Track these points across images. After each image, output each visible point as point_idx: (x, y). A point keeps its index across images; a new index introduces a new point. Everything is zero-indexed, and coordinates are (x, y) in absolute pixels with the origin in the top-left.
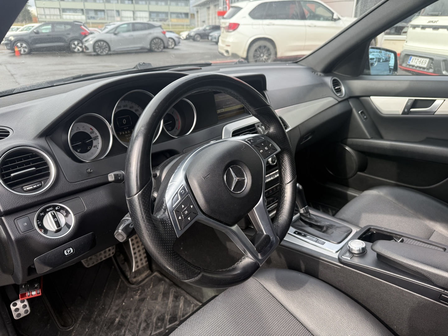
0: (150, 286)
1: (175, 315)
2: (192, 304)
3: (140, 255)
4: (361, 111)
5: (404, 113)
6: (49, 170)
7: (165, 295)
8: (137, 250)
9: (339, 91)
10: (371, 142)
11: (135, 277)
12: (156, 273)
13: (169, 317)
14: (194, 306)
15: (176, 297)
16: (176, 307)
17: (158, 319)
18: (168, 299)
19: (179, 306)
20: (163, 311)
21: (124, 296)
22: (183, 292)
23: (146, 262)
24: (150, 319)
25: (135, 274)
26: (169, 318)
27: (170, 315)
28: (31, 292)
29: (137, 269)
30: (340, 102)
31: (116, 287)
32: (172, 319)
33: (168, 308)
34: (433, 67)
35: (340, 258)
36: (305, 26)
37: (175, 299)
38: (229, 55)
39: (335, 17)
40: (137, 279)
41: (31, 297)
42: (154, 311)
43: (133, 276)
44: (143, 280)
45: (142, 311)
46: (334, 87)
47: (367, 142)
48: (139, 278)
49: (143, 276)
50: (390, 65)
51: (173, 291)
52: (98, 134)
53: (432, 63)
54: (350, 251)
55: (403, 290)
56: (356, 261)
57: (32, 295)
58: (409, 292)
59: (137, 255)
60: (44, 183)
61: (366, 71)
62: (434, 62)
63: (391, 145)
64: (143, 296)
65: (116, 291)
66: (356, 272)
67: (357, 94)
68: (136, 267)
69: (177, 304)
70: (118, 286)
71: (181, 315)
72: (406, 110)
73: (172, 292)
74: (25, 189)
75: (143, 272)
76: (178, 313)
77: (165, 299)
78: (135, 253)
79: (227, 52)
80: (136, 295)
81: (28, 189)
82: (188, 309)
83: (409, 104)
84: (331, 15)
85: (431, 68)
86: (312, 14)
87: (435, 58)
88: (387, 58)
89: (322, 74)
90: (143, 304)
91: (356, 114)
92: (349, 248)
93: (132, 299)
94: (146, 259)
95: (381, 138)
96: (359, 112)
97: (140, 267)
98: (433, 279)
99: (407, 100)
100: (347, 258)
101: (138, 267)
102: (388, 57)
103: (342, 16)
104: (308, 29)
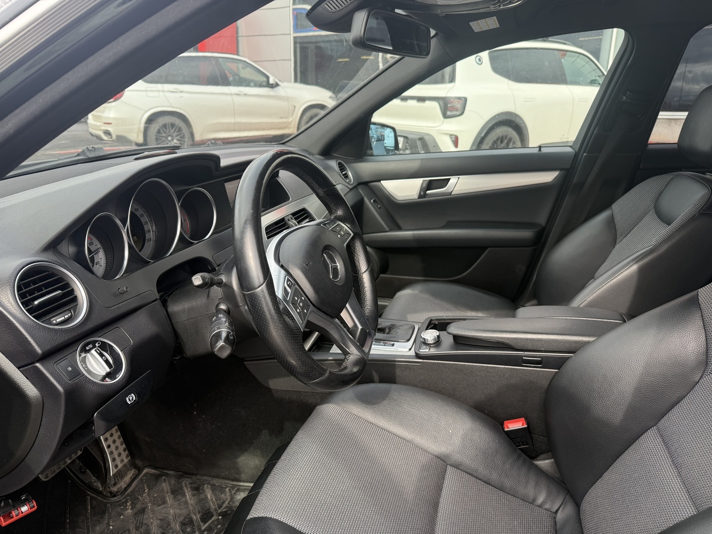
0: (145, 490)
1: (206, 511)
2: (225, 488)
3: (117, 448)
4: (374, 199)
5: (420, 196)
6: (73, 294)
7: (177, 492)
8: (110, 441)
9: (346, 176)
10: (391, 235)
11: (115, 484)
12: (145, 471)
13: (198, 516)
14: (230, 490)
15: (197, 489)
16: (203, 501)
17: (183, 524)
18: (184, 495)
19: (207, 497)
20: (184, 512)
21: (106, 516)
22: (205, 478)
23: (127, 456)
24: (169, 529)
25: (115, 479)
26: (200, 517)
27: (199, 512)
28: (19, 509)
29: (115, 471)
30: (351, 190)
31: (86, 509)
32: (205, 516)
33: (190, 506)
34: (408, 148)
35: (418, 352)
36: (231, 94)
37: (195, 492)
38: (112, 138)
39: (271, 81)
40: (118, 486)
41: (21, 516)
42: (171, 517)
43: (113, 482)
44: (129, 485)
45: (150, 524)
46: (342, 172)
47: (386, 235)
48: (122, 484)
49: (127, 479)
50: (385, 145)
51: (188, 483)
52: (99, 246)
53: (407, 142)
54: (425, 343)
55: (487, 367)
56: (433, 351)
57: (22, 513)
58: (493, 367)
59: (113, 447)
60: (74, 313)
61: (369, 152)
62: (408, 142)
63: (414, 235)
64: (139, 506)
65: (89, 515)
66: (438, 363)
67: (366, 179)
68: (114, 468)
69: (202, 496)
70: (89, 507)
71: (216, 506)
72: (422, 194)
73: (186, 485)
74: (55, 322)
75: (126, 474)
76: (210, 506)
77: (179, 497)
78: (109, 447)
79: (107, 133)
80: (127, 509)
81: (58, 320)
82: (223, 496)
83: (424, 186)
84: (265, 79)
85: (407, 149)
86: (237, 77)
87: (410, 136)
88: (378, 137)
89: (321, 157)
90: (145, 517)
91: (369, 203)
92: (423, 341)
93: (122, 517)
94: (127, 452)
95: (400, 229)
96: (372, 201)
97: (120, 466)
98: (512, 344)
99: (422, 181)
100: (425, 351)
101: (116, 466)
102: (380, 135)
103: (280, 81)
104: (236, 98)
